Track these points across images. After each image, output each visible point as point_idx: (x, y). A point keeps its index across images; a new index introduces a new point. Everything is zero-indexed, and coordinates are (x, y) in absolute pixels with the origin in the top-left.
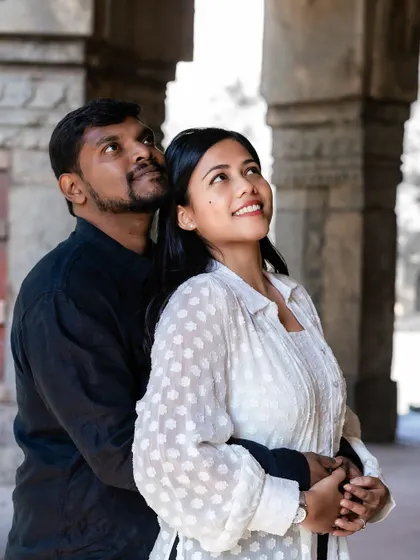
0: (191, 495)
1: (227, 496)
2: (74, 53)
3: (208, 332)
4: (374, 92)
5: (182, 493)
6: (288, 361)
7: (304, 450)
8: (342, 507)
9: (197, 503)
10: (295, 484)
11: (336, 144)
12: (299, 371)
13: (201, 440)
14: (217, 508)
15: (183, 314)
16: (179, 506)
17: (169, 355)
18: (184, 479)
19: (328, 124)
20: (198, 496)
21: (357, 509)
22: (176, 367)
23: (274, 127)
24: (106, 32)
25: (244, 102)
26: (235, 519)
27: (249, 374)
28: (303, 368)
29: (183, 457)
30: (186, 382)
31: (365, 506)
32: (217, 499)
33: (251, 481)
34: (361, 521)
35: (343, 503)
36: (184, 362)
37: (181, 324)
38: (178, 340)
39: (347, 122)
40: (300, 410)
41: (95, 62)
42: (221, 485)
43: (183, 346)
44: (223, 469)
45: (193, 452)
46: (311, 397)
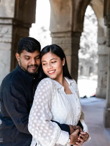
0: (43, 132)
1: (52, 134)
2: (10, 21)
3: (48, 92)
4: (74, 30)
5: (41, 131)
6: (66, 102)
7: (69, 124)
8: (78, 139)
9: (44, 135)
10: (68, 133)
11: (65, 41)
12: (68, 104)
13: (46, 119)
14: (49, 137)
15: (42, 87)
16: (40, 135)
17: (38, 97)
18: (42, 128)
19: (64, 37)
20: (45, 133)
21: (81, 140)
22: (40, 100)
23: (52, 37)
24: (17, 17)
25: (44, 31)
26: (54, 140)
27: (55, 104)
28: (69, 104)
29: (42, 123)
30: (42, 104)
31: (83, 140)
32: (49, 134)
33: (58, 131)
34: (82, 143)
35: (79, 139)
36: (42, 99)
37: (41, 90)
38: (41, 93)
39: (68, 37)
40: (67, 114)
41: (14, 23)
42: (51, 131)
43: (42, 95)
44: (51, 127)
45: (45, 122)
46: (71, 111)
